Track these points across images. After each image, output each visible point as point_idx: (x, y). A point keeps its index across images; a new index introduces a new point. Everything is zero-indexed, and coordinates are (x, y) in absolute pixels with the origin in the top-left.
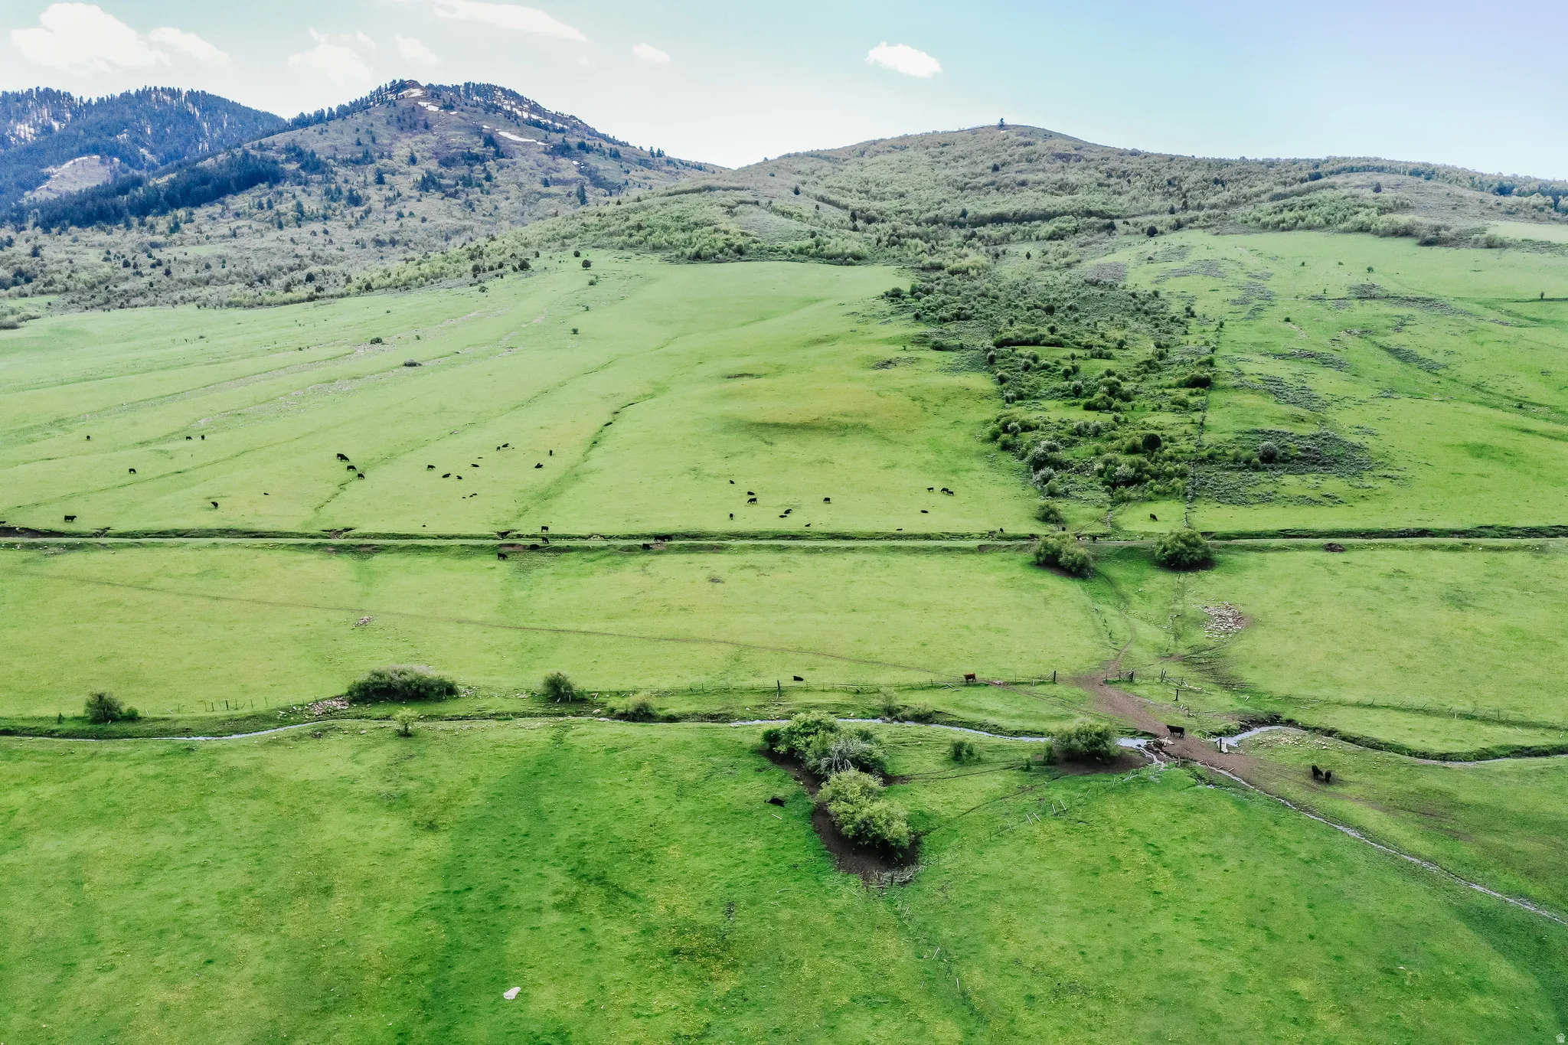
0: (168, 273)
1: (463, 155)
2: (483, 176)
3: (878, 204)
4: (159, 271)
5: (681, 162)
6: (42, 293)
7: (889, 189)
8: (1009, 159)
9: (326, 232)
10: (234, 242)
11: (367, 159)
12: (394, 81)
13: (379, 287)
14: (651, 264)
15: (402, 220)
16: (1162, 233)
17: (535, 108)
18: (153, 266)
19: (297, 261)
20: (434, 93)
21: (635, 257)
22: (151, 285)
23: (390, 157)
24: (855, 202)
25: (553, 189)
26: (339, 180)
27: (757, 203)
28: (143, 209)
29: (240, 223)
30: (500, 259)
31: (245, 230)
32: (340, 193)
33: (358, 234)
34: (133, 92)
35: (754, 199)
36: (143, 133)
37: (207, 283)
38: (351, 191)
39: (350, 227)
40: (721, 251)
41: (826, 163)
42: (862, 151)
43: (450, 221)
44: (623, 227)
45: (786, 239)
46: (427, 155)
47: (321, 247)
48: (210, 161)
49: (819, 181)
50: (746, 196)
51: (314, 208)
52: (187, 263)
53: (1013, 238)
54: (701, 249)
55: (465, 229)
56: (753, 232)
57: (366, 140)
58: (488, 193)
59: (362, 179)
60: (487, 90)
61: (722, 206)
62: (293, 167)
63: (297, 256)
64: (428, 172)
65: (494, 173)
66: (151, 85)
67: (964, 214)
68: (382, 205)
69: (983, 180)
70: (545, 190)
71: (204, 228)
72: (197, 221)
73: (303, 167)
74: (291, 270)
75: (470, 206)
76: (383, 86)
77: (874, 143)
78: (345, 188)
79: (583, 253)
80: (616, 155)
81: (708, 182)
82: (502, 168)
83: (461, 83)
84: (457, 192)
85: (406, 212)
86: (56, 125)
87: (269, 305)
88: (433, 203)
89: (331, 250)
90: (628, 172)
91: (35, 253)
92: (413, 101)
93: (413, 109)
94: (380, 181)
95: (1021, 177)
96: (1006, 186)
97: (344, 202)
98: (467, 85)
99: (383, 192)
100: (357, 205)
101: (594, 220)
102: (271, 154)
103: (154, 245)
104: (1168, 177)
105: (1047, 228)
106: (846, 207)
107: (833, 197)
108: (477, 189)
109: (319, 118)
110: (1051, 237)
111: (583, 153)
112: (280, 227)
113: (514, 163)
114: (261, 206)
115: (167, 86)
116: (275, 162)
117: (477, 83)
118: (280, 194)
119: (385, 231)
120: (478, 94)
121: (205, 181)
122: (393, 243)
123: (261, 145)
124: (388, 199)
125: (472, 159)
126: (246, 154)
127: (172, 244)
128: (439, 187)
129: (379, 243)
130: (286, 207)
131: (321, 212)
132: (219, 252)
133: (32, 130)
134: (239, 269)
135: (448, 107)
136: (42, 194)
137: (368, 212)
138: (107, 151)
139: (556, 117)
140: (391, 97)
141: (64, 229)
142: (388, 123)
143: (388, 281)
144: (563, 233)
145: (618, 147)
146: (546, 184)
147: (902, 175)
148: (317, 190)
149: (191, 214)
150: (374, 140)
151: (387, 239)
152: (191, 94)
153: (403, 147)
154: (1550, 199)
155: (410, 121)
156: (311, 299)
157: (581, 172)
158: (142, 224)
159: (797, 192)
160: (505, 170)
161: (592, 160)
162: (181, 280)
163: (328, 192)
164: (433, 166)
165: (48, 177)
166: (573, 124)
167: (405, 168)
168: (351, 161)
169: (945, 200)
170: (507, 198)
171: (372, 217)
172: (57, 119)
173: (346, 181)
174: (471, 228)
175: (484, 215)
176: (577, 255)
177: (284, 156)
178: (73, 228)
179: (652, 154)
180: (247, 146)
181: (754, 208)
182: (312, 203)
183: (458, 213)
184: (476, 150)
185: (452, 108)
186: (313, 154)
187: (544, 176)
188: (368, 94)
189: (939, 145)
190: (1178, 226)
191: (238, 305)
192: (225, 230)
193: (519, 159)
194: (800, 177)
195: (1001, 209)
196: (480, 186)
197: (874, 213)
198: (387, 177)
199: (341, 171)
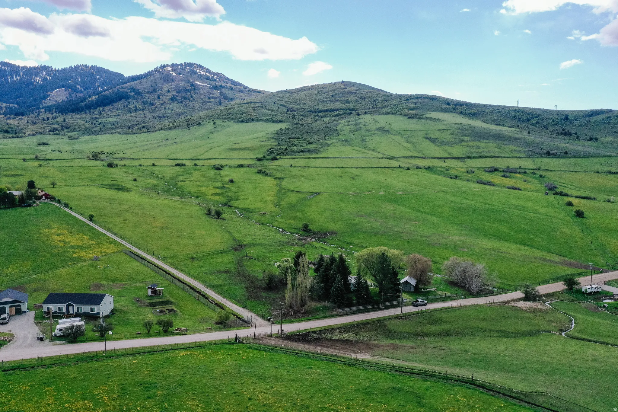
0: (104, 126)
1: (184, 89)
2: (190, 96)
3: (297, 107)
4: (101, 126)
5: (253, 90)
6: (74, 131)
7: (302, 102)
8: (337, 93)
9: (144, 114)
10: (119, 117)
11: (154, 91)
12: (162, 65)
13: (164, 129)
14: (231, 123)
15: (166, 110)
16: (361, 115)
17: (208, 71)
18: (99, 124)
19: (138, 123)
20: (174, 68)
21: (227, 121)
22: (101, 129)
23: (161, 90)
24: (290, 106)
25: (212, 100)
26: (147, 98)
27: (262, 107)
28: (89, 107)
29: (119, 111)
30: (194, 122)
31: (120, 113)
32: (147, 102)
33: (153, 114)
34: (73, 66)
35: (262, 106)
36: (77, 80)
37: (115, 128)
38: (150, 101)
39: (151, 113)
40: (248, 120)
41: (288, 94)
42: (300, 90)
43: (180, 110)
44: (226, 113)
45: (265, 117)
46: (173, 90)
47: (143, 118)
48: (106, 92)
49: (284, 100)
50: (259, 105)
51: (140, 106)
52: (108, 123)
53: (327, 116)
54: (243, 119)
55: (184, 113)
56: (257, 115)
57: (154, 85)
58: (192, 102)
59: (153, 97)
60: (191, 65)
61: (253, 108)
62: (132, 94)
63: (137, 121)
64: (173, 95)
65: (193, 95)
66: (79, 64)
67: (318, 109)
68: (160, 106)
69: (328, 100)
70: (209, 100)
71: (109, 113)
72: (106, 111)
73: (135, 94)
74: (137, 125)
75: (186, 105)
76: (158, 66)
77: (305, 87)
78: (149, 100)
79: (214, 120)
80: (232, 89)
81: (251, 101)
82: (196, 93)
83: (183, 62)
84: (182, 101)
85: (167, 108)
86: (48, 78)
87: (137, 133)
88: (175, 105)
89: (147, 119)
90: (235, 94)
92: (168, 72)
93: (168, 75)
94: (159, 98)
95: (338, 99)
96: (333, 101)
97: (148, 105)
99: (160, 101)
100: (152, 105)
101: (219, 111)
102: (125, 90)
103: (97, 118)
104: (375, 99)
105: (336, 113)
106: (287, 107)
107: (285, 104)
108: (188, 100)
110: (336, 116)
111: (221, 88)
112: (131, 112)
113: (200, 92)
114: (124, 106)
115: (84, 64)
116: (127, 93)
117: (188, 62)
118: (129, 102)
119: (161, 113)
120: (188, 66)
121: (107, 99)
122: (164, 117)
123: (122, 88)
124: (161, 104)
125: (187, 91)
126: (118, 90)
127: (101, 118)
128: (177, 100)
129: (160, 117)
130: (132, 106)
131: (142, 108)
132: (115, 120)
133: (41, 79)
134: (123, 125)
135: (179, 74)
136: (48, 102)
137: (156, 108)
138: (67, 87)
139: (215, 74)
140: (161, 70)
142: (161, 79)
143: (166, 128)
144: (210, 115)
146: (209, 98)
147: (308, 98)
148: (140, 101)
149: (104, 109)
150: (156, 85)
151: (162, 116)
152: (92, 67)
153: (165, 87)
154: (454, 106)
155: (167, 78)
156: (147, 132)
157: (220, 94)
158: (90, 112)
159: (275, 103)
160: (197, 94)
161: (224, 90)
162: (108, 128)
163: (143, 101)
164: (174, 93)
165: (49, 95)
167: (166, 94)
168: (150, 92)
169: (315, 105)
170: (197, 103)
171: (157, 109)
172: (48, 76)
173: (149, 98)
174: (186, 112)
175: (190, 108)
176: (213, 121)
177: (129, 91)
180: (118, 87)
181: (261, 109)
182: (139, 106)
183: (182, 108)
184: (188, 88)
185: (180, 74)
186: (138, 90)
187: (209, 96)
188: (153, 69)
189: (323, 88)
190: (366, 113)
191: (128, 134)
192: (114, 114)
193: (201, 90)
194: (279, 99)
195: (328, 108)
196: (189, 99)
197: (294, 109)
198: (161, 97)
199: (147, 95)
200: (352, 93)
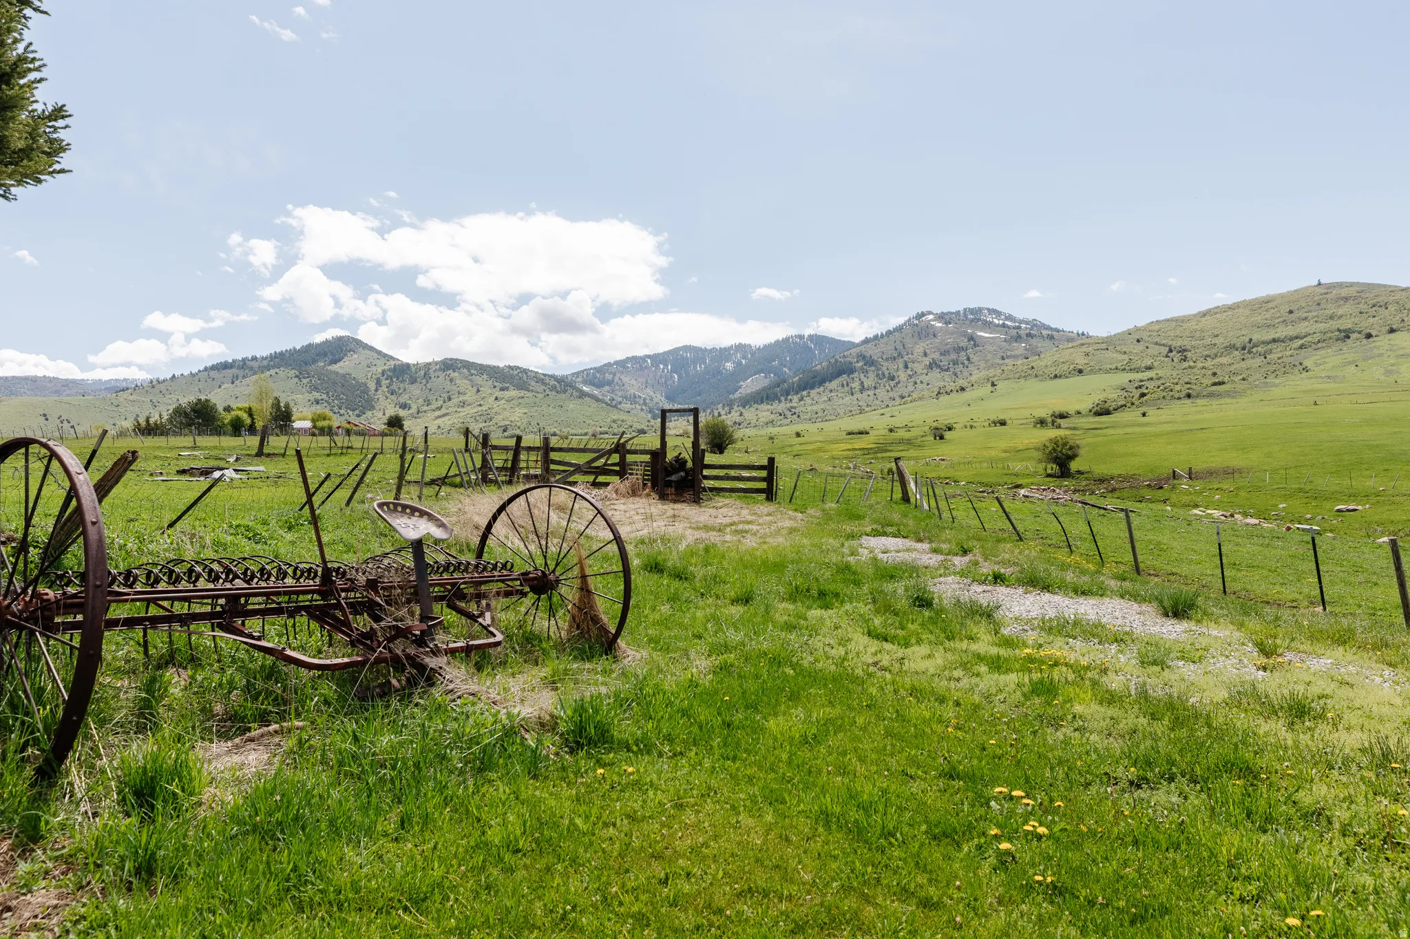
1: (954, 348)
2: (965, 358)
3: (1194, 342)
7: (1209, 333)
8: (1304, 305)
9: (875, 394)
10: (830, 402)
11: (900, 355)
12: (918, 313)
14: (1030, 383)
15: (916, 385)
16: (1377, 336)
17: (1010, 318)
20: (941, 317)
21: (1023, 381)
23: (912, 354)
24: (1177, 343)
25: (1007, 361)
26: (884, 369)
27: (1107, 349)
28: (787, 393)
29: (833, 394)
31: (835, 397)
32: (884, 375)
33: (891, 394)
34: (780, 339)
36: (785, 359)
38: (890, 373)
39: (888, 391)
40: (1070, 373)
41: (1174, 323)
42: (1204, 314)
45: (1112, 364)
46: (933, 350)
48: (818, 366)
49: (1163, 334)
50: (1103, 346)
51: (870, 383)
53: (1275, 350)
54: (1059, 373)
56: (1094, 362)
57: (900, 347)
58: (967, 367)
59: (896, 366)
60: (977, 311)
61: (1084, 352)
62: (860, 364)
64: (933, 359)
65: (971, 356)
66: (789, 334)
67: (1251, 340)
68: (906, 379)
69: (1277, 321)
70: (1002, 362)
71: (815, 398)
72: (812, 395)
73: (865, 365)
76: (912, 316)
77: (1218, 307)
78: (886, 373)
80: (1051, 337)
81: (1084, 342)
82: (977, 352)
83: (961, 309)
84: (949, 368)
85: (918, 382)
86: (744, 362)
88: (935, 374)
91: (741, 415)
92: (928, 322)
93: (928, 327)
94: (906, 367)
95: (1305, 315)
96: (1292, 322)
97: (885, 379)
98: (965, 309)
99: (907, 372)
100: (893, 380)
102: (849, 359)
103: (792, 407)
106: (1170, 346)
107: (1165, 341)
108: (961, 366)
109: (876, 337)
110: (1301, 347)
111: (1030, 338)
112: (852, 394)
113: (985, 349)
115: (797, 334)
116: (851, 363)
117: (972, 307)
118: (853, 378)
119: (905, 392)
120: (971, 314)
121: (815, 377)
123: (844, 356)
124: (910, 376)
125: (959, 349)
126: (836, 361)
127: (800, 405)
128: (939, 367)
130: (856, 385)
131: (873, 385)
133: (733, 365)
135: (947, 323)
136: (737, 395)
137: (898, 383)
138: (767, 371)
139: (1021, 322)
140: (915, 322)
141: (751, 406)
142: (913, 336)
145: (1054, 333)
146: (1003, 358)
147: (1224, 325)
148: (872, 375)
149: (809, 392)
150: (904, 346)
152: (810, 336)
153: (919, 349)
155: (925, 333)
157: (1026, 350)
158: (787, 399)
159: (1138, 341)
160: (979, 353)
161: (1034, 342)
163: (877, 375)
164: (936, 356)
165: (740, 387)
166: (1034, 324)
167: (920, 358)
168: (891, 358)
169: (1243, 335)
171: (900, 385)
172: (744, 358)
173: (888, 369)
176: (993, 383)
177: (855, 360)
178: (756, 405)
179: (1078, 334)
180: (837, 357)
182: (867, 383)
184: (962, 344)
185: (950, 323)
186: (871, 357)
187: (1002, 354)
188: (903, 322)
189: (1264, 303)
192: (825, 398)
193: (988, 347)
194: (1150, 333)
195: (1276, 336)
196: (963, 363)
197: (1189, 347)
198: (910, 365)
199: (886, 364)
200: (1346, 299)
